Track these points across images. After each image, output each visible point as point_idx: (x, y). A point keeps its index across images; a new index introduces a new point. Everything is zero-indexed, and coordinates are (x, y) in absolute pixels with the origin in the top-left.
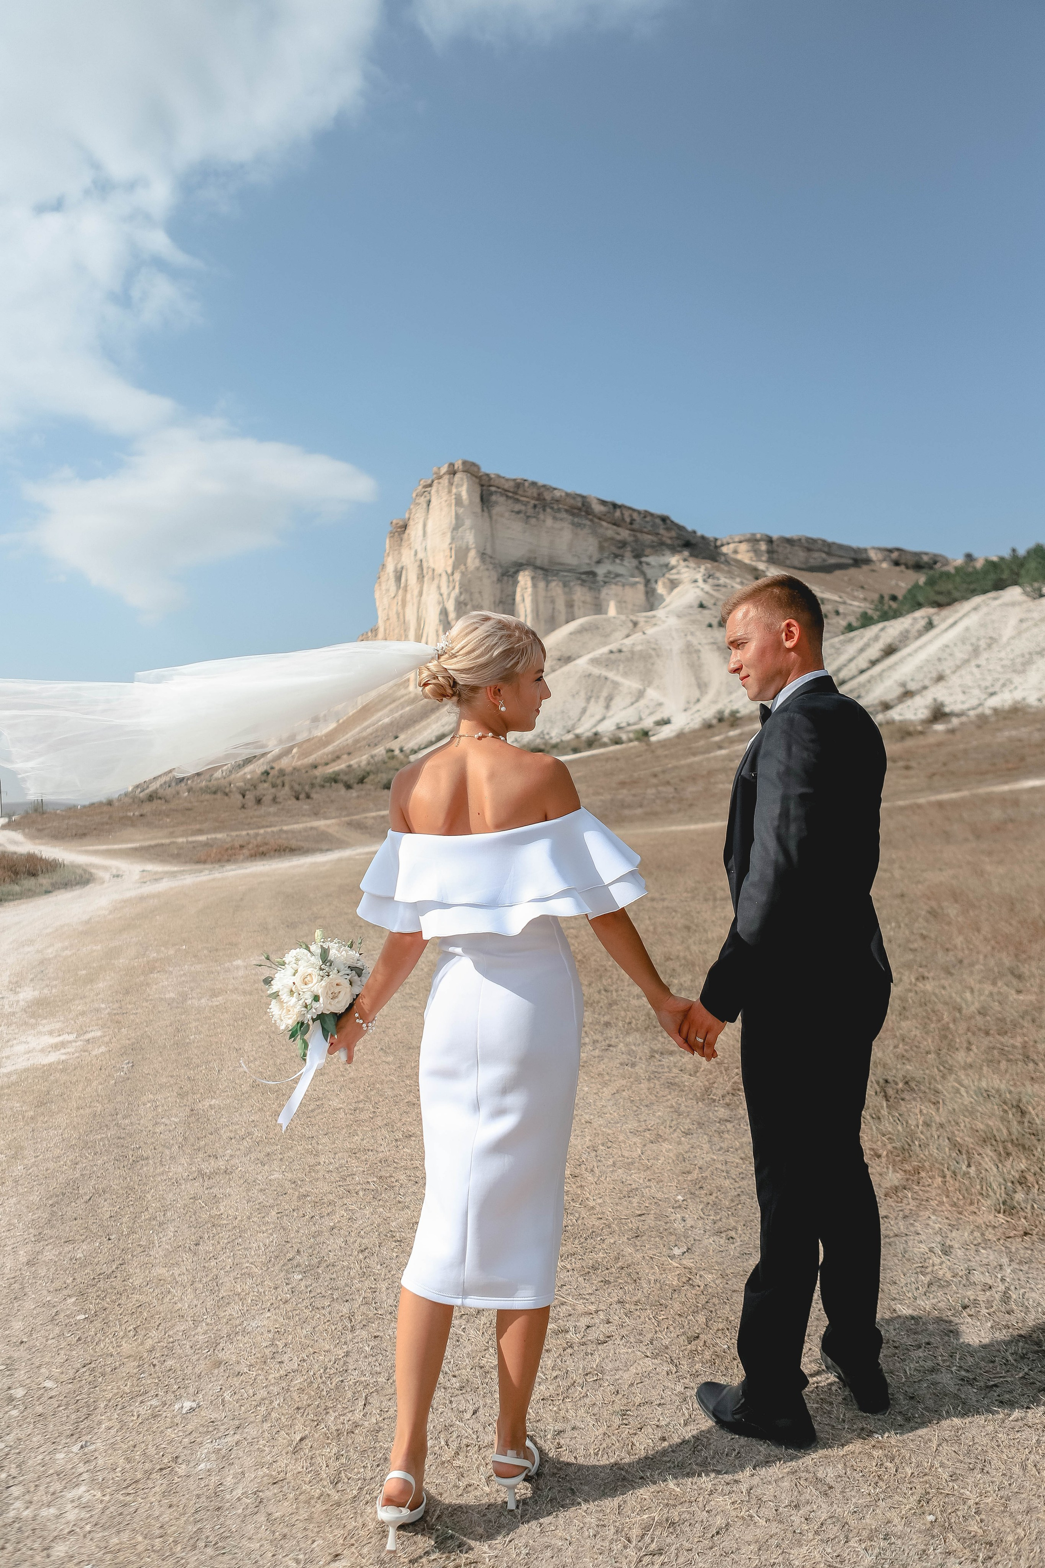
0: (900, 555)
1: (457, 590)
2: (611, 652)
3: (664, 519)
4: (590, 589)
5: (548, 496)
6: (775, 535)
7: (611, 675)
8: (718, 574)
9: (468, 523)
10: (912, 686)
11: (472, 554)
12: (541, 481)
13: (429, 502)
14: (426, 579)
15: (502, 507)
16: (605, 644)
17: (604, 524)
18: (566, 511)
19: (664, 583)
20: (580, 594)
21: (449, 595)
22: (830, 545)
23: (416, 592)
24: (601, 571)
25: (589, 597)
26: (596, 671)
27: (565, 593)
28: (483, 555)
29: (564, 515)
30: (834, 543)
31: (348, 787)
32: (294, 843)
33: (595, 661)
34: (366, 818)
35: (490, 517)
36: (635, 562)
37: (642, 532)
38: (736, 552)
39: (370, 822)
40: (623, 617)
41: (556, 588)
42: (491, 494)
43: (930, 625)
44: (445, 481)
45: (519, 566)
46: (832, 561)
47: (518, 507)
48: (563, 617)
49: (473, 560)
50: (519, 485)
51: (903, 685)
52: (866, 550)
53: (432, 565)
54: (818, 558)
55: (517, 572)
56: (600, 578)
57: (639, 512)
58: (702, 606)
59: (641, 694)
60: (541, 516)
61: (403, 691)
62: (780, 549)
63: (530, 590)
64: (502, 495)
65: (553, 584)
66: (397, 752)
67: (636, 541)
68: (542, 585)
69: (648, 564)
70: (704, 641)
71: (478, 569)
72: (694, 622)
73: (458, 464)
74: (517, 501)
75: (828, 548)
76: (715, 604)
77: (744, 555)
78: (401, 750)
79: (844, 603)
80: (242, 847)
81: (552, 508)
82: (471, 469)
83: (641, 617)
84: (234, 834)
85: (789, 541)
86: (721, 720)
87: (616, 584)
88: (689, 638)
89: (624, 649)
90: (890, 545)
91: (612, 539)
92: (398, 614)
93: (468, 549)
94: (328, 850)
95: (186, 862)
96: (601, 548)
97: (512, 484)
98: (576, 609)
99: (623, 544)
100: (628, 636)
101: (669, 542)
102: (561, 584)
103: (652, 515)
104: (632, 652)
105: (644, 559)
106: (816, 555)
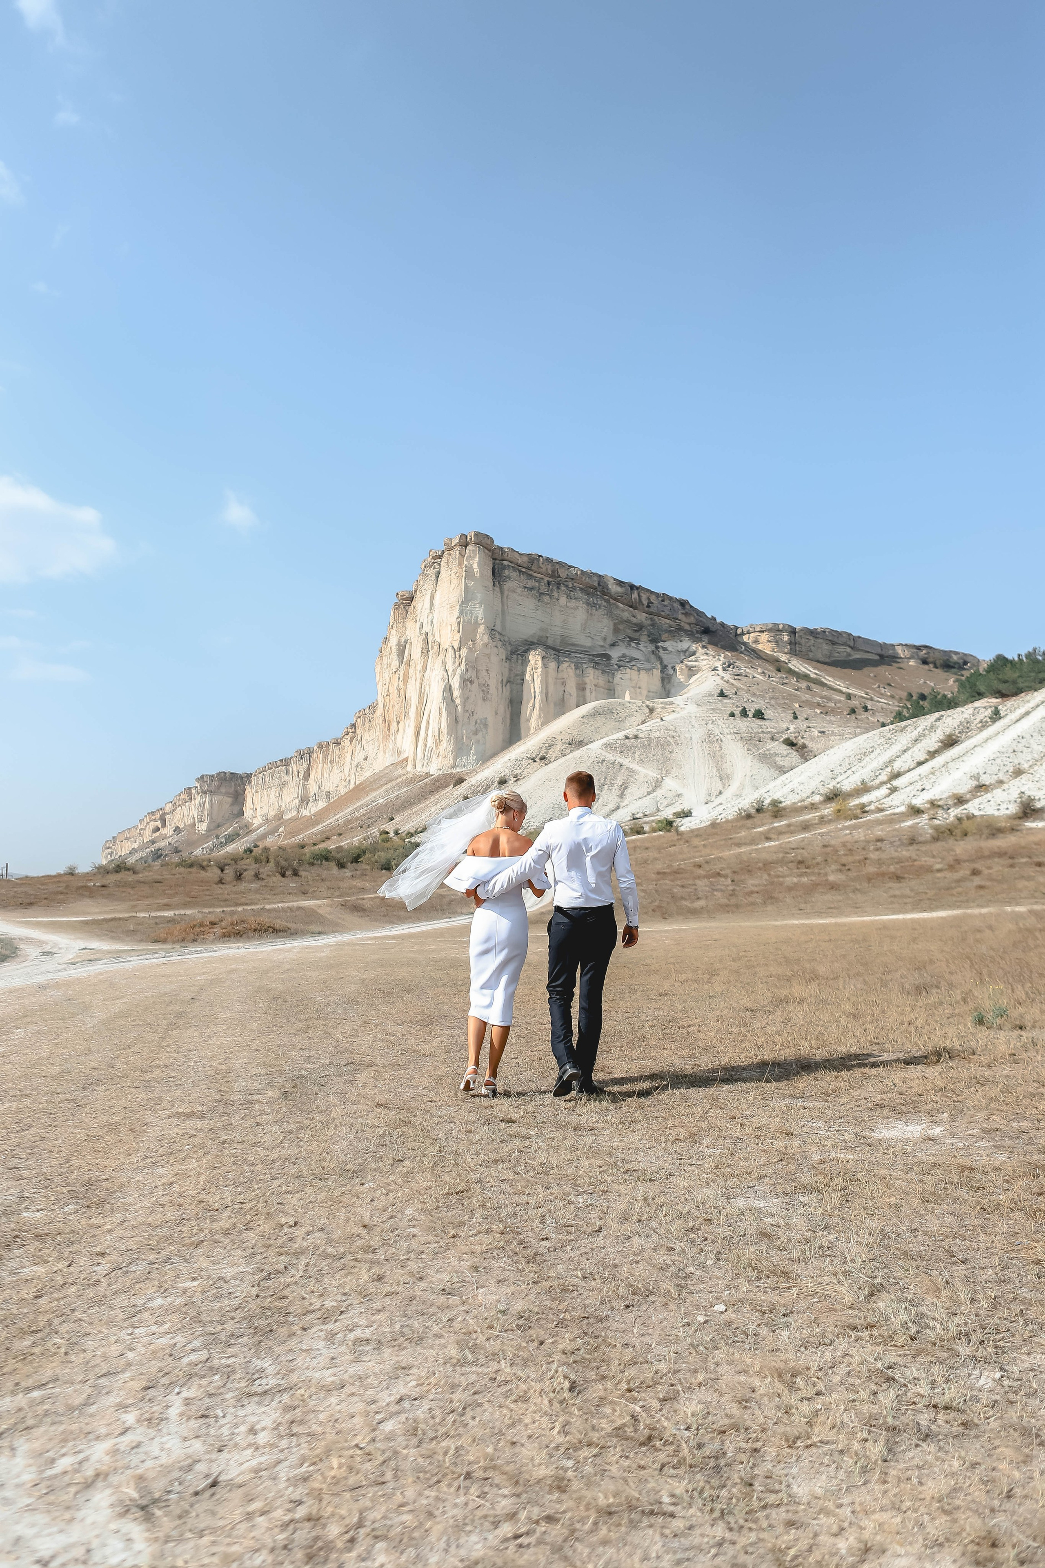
0: (928, 653)
1: (463, 667)
2: (627, 738)
3: (683, 603)
4: (604, 672)
5: (563, 573)
6: (798, 626)
7: (626, 762)
8: (738, 664)
9: (479, 596)
10: (986, 780)
11: (481, 629)
12: (557, 558)
13: (438, 574)
14: (430, 654)
15: (514, 582)
16: (619, 730)
17: (620, 605)
18: (581, 589)
19: (682, 669)
20: (592, 676)
21: (454, 671)
22: (856, 639)
23: (419, 668)
24: (615, 654)
25: (602, 680)
26: (610, 757)
27: (577, 676)
28: (492, 631)
29: (579, 594)
30: (859, 637)
31: (341, 866)
32: (278, 923)
33: (607, 746)
34: (363, 899)
35: (502, 592)
36: (651, 647)
37: (659, 615)
38: (756, 642)
39: (367, 904)
40: (639, 703)
41: (568, 670)
42: (504, 568)
43: (996, 715)
44: (456, 552)
45: (530, 645)
46: (857, 656)
47: (531, 583)
48: (573, 701)
49: (482, 635)
50: (533, 559)
51: (977, 777)
52: (893, 645)
53: (437, 639)
54: (842, 652)
55: (527, 651)
56: (614, 661)
57: (657, 595)
58: (722, 694)
59: (658, 784)
60: (555, 594)
61: (400, 771)
62: (803, 641)
63: (540, 670)
64: (514, 569)
65: (565, 665)
66: (392, 834)
67: (653, 625)
68: (553, 665)
69: (665, 649)
70: (726, 731)
71: (485, 645)
72: (714, 710)
73: (471, 536)
74: (531, 577)
75: (854, 642)
76: (736, 694)
77: (765, 645)
78: (397, 833)
79: (872, 699)
80: (213, 924)
81: (567, 586)
82: (484, 542)
83: (658, 703)
84: (206, 910)
85: (813, 633)
86: (759, 810)
87: (631, 668)
88: (710, 726)
89: (640, 736)
90: (918, 643)
91: (628, 621)
92: (399, 690)
93: (477, 624)
94: (320, 933)
95: (141, 941)
96: (616, 630)
97: (525, 559)
98: (588, 692)
99: (640, 627)
100: (643, 722)
101: (687, 627)
102: (573, 665)
103: (671, 598)
104: (649, 739)
105: (660, 644)
106: (841, 649)
